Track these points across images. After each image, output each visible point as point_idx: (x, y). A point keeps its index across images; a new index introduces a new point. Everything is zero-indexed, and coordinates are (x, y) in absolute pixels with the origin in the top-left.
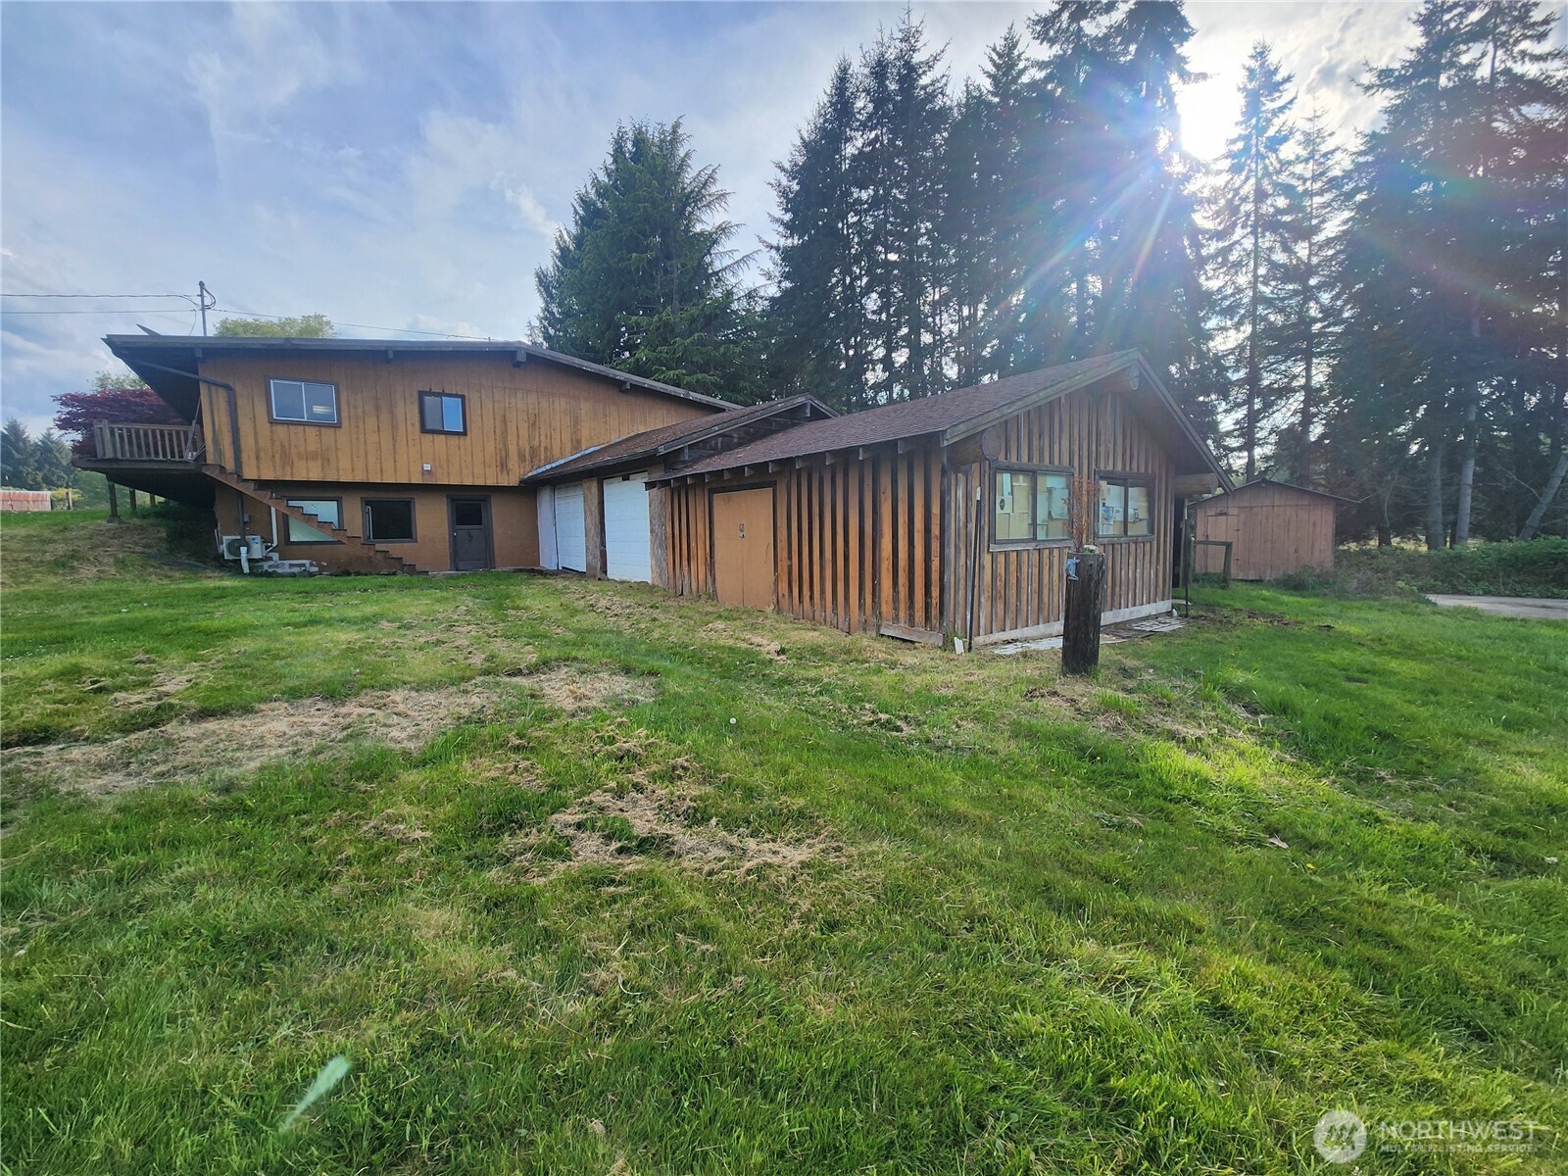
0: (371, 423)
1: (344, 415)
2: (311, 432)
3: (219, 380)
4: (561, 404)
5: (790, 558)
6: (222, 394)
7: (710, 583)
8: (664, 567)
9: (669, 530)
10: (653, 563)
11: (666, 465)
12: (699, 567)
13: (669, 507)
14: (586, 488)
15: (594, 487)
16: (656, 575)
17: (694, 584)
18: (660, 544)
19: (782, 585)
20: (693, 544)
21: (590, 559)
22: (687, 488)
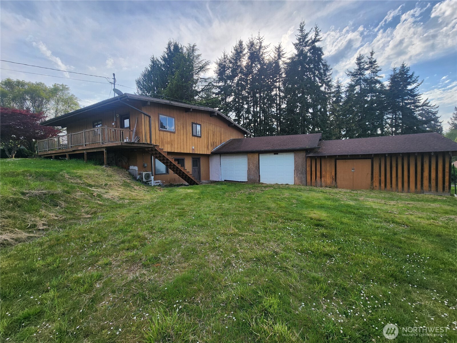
0: (182, 131)
1: (176, 129)
2: (169, 134)
3: (147, 114)
4: (218, 129)
5: (380, 176)
6: (148, 118)
7: (335, 184)
8: (304, 179)
9: (308, 169)
10: (296, 179)
11: (307, 151)
12: (328, 179)
13: (309, 163)
14: (250, 156)
15: (256, 156)
16: (298, 182)
17: (323, 184)
18: (302, 173)
19: (376, 184)
20: (323, 173)
21: (252, 177)
22: (322, 158)
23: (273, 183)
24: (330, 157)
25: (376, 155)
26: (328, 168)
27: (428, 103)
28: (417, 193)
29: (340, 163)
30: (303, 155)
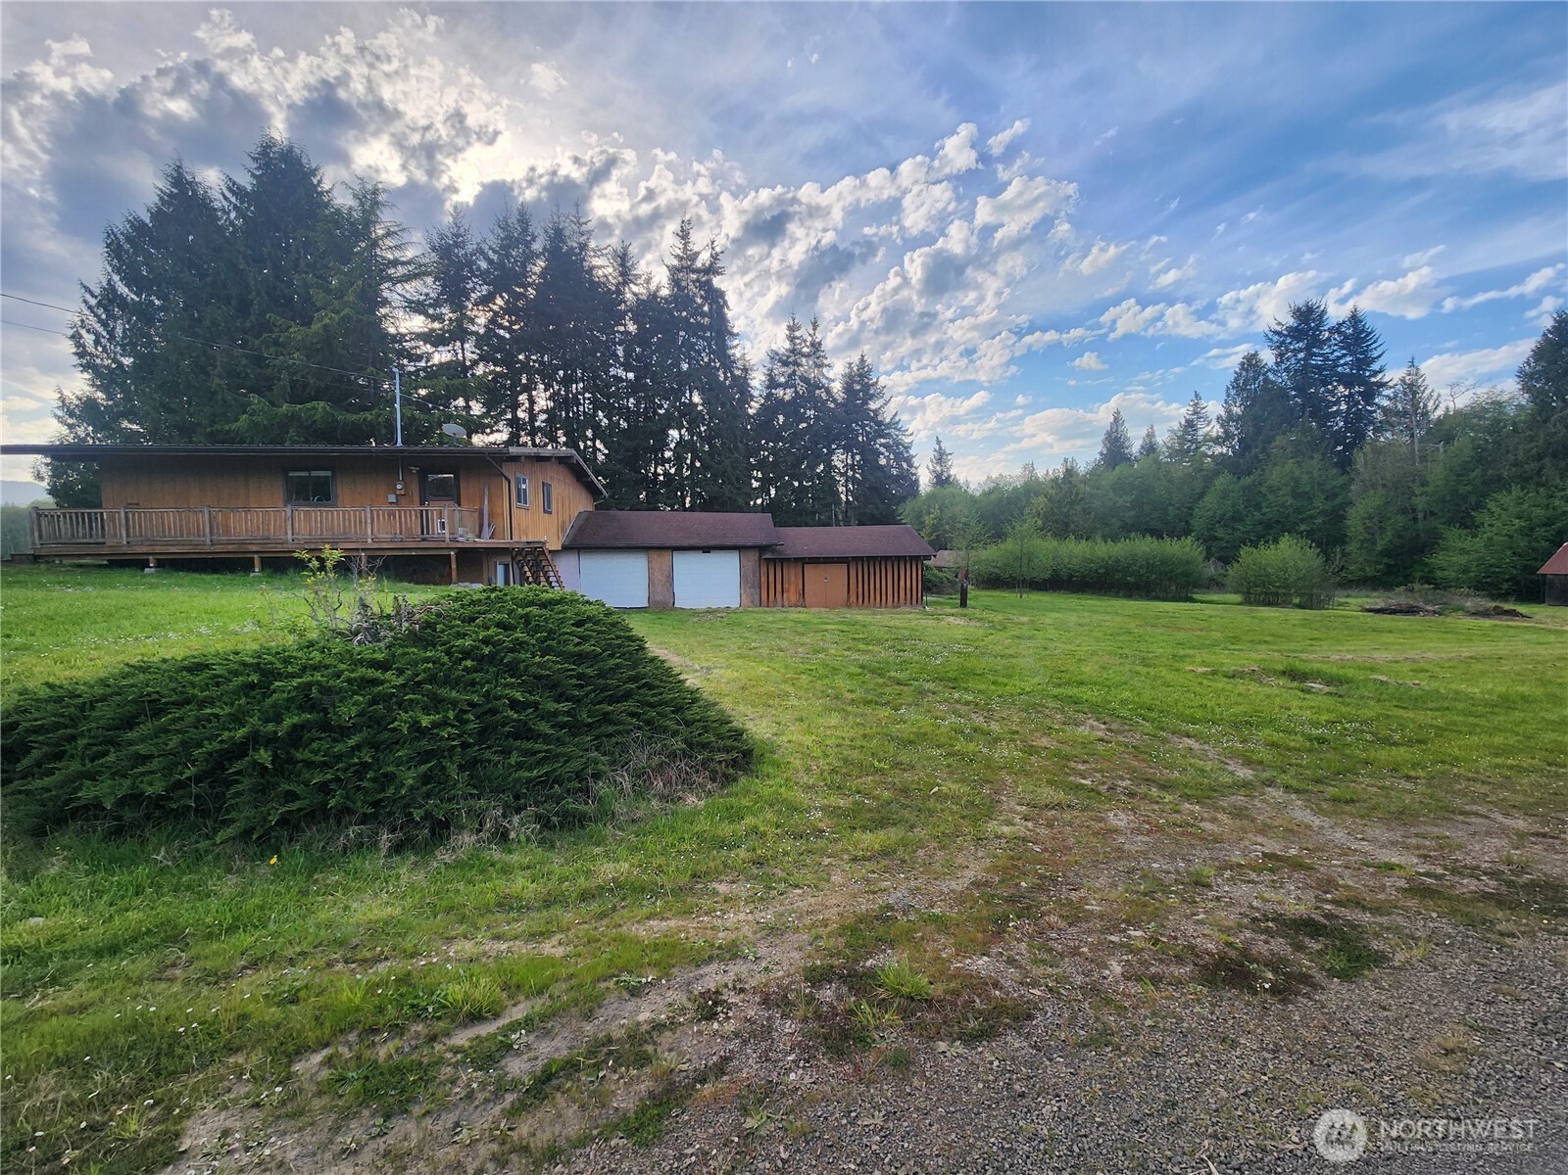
4: (567, 490)
5: (857, 587)
7: (802, 601)
8: (757, 597)
9: (764, 579)
10: (744, 597)
11: (761, 549)
12: (792, 595)
13: (764, 569)
14: (655, 555)
15: (666, 555)
16: (746, 601)
17: (786, 603)
18: (753, 586)
19: (853, 598)
20: (786, 586)
21: (659, 598)
22: (784, 561)
23: (702, 605)
24: (797, 560)
25: (854, 559)
26: (792, 574)
27: (897, 423)
28: (894, 607)
29: (810, 571)
30: (754, 556)
